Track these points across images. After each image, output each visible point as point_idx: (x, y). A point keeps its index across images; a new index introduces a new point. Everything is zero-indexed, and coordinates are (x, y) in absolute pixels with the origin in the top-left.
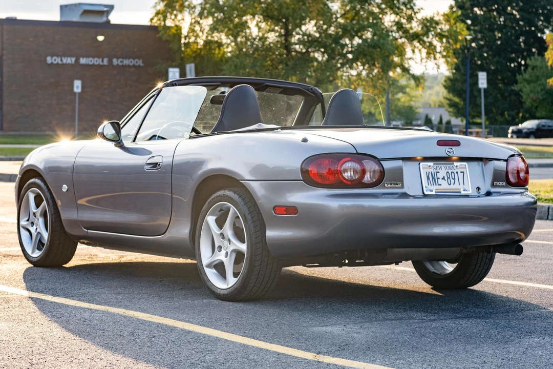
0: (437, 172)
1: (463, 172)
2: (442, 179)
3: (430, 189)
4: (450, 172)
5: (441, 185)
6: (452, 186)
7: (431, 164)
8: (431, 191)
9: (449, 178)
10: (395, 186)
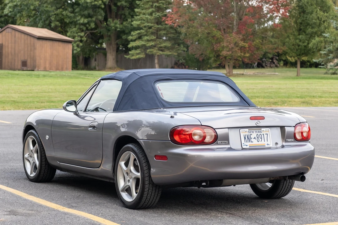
0: (250, 135)
1: (267, 134)
2: (254, 138)
3: (246, 144)
5: (253, 142)
7: (247, 130)
8: (247, 146)
9: (258, 138)
10: (224, 143)
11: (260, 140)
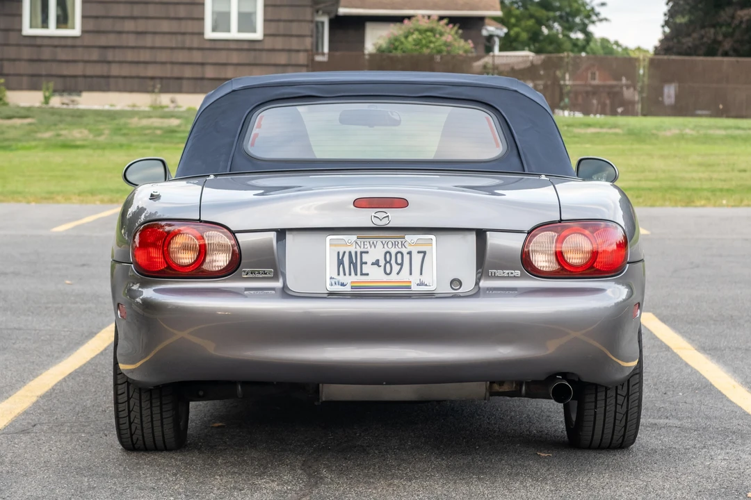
0: (362, 253)
1: (424, 253)
2: (373, 264)
3: (342, 281)
4: (393, 251)
5: (367, 274)
6: (393, 277)
7: (353, 238)
8: (343, 285)
9: (390, 262)
10: (261, 276)
11: (396, 268)
